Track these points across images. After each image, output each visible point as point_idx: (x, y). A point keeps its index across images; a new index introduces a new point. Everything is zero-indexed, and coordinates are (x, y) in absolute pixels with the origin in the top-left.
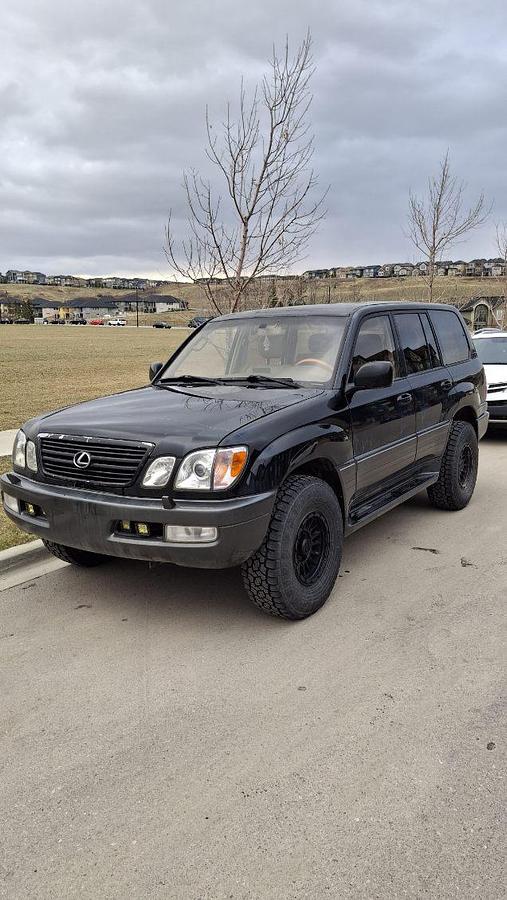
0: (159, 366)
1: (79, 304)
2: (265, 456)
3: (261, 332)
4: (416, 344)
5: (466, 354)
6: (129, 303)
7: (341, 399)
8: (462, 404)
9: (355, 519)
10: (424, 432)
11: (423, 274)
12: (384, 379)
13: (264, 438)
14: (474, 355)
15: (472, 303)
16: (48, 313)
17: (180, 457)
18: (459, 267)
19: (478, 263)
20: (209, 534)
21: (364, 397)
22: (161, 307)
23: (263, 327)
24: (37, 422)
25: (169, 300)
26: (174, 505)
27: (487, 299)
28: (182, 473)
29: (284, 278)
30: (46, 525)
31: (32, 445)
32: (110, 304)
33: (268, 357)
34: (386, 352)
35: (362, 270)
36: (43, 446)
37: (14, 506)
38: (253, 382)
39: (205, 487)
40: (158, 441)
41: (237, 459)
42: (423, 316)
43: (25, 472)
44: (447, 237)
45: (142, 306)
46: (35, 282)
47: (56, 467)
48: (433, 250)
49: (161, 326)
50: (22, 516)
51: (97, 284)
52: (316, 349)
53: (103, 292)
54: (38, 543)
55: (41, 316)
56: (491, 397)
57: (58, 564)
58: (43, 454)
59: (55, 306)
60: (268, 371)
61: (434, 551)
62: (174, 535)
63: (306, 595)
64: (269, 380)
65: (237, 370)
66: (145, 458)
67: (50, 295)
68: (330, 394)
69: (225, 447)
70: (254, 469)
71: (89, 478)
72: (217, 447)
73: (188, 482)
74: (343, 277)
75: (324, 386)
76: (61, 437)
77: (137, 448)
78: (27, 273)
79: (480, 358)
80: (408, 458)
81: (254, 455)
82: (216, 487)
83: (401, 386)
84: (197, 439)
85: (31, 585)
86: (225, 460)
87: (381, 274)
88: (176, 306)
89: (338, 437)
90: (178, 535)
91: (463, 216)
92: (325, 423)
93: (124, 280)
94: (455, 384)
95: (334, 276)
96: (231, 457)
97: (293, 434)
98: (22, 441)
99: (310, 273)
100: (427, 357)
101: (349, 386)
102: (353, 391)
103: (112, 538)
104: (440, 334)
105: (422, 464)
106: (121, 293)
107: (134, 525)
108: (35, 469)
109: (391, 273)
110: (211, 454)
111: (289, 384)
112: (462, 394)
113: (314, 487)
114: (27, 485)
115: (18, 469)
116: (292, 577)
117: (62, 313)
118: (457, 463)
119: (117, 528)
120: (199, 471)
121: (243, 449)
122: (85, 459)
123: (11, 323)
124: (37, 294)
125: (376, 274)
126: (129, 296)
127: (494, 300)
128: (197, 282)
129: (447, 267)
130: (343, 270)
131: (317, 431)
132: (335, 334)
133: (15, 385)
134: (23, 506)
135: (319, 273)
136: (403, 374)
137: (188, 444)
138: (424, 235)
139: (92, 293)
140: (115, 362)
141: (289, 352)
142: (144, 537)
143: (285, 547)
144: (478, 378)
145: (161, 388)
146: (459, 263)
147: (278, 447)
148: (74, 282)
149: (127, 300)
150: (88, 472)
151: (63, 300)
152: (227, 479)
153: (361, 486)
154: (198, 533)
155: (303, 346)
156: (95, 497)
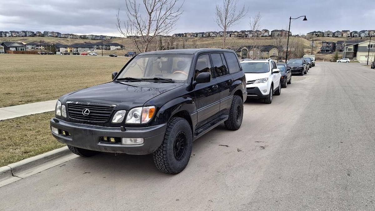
0: (116, 73)
1: (76, 46)
2: (162, 110)
3: (159, 60)
4: (219, 65)
5: (238, 69)
6: (98, 46)
7: (191, 87)
8: (237, 89)
9: (197, 134)
10: (223, 100)
11: (221, 36)
12: (207, 79)
13: (160, 103)
14: (241, 70)
15: (241, 48)
16: (62, 50)
17: (128, 110)
18: (236, 33)
19: (243, 32)
20: (140, 141)
21: (200, 86)
22: (113, 48)
23: (159, 58)
24: (66, 97)
25: (116, 45)
26: (125, 130)
27: (246, 47)
28: (128, 117)
29: (165, 37)
30: (71, 139)
31: (64, 106)
32: (90, 46)
33: (161, 70)
34: (208, 68)
35: (197, 34)
36: (69, 107)
37: (56, 132)
38: (156, 80)
39: (138, 122)
40: (118, 104)
41: (151, 111)
42: (222, 55)
43: (61, 118)
44: (231, 22)
45: (104, 47)
46: (57, 37)
47: (74, 115)
48: (225, 27)
49: (113, 56)
50: (60, 136)
51: (84, 37)
52: (181, 67)
53: (87, 41)
54: (66, 148)
55: (59, 51)
56: (248, 86)
57: (75, 156)
58: (69, 110)
59: (66, 47)
60: (162, 76)
61: (227, 146)
62: (126, 142)
63: (179, 164)
64: (162, 79)
65: (148, 75)
66: (113, 111)
67: (63, 42)
68: (187, 85)
69: (146, 106)
70: (158, 115)
71: (89, 120)
72: (143, 106)
73: (131, 120)
74: (189, 37)
75: (184, 82)
76: (77, 103)
77: (109, 107)
78: (53, 33)
79: (243, 71)
80: (217, 110)
81: (158, 109)
82: (143, 122)
83: (214, 82)
84: (134, 103)
85: (64, 165)
86: (146, 111)
87: (204, 36)
88: (119, 47)
89: (190, 102)
90: (127, 142)
91: (237, 13)
92: (185, 96)
93: (96, 36)
94: (234, 81)
95: (186, 36)
96: (148, 110)
97: (173, 101)
98: (59, 105)
99: (176, 35)
100: (223, 70)
101: (194, 82)
102: (195, 84)
103: (99, 144)
104: (228, 61)
105: (222, 113)
106: (95, 42)
107: (109, 139)
108: (65, 116)
109: (209, 35)
110: (140, 109)
111: (171, 81)
112: (237, 85)
113: (182, 121)
114: (62, 123)
115: (57, 116)
116: (173, 157)
117: (69, 50)
118: (235, 111)
119: (101, 140)
120: (136, 116)
121: (153, 107)
122: (87, 112)
123: (46, 54)
124: (57, 42)
125: (203, 36)
126: (98, 43)
127: (249, 47)
128: (128, 37)
129: (231, 33)
130: (189, 34)
131: (182, 100)
132: (188, 62)
133: (50, 81)
134: (60, 132)
135: (179, 35)
136: (214, 77)
137: (131, 105)
138: (222, 21)
139: (82, 41)
140: (93, 71)
141: (169, 68)
142: (112, 143)
143: (170, 146)
144: (243, 79)
145: (117, 82)
146: (235, 32)
147: (167, 106)
148: (74, 37)
149: (98, 45)
150: (89, 117)
151: (69, 44)
152: (147, 119)
153: (199, 121)
154: (136, 141)
155: (175, 66)
156: (92, 127)
